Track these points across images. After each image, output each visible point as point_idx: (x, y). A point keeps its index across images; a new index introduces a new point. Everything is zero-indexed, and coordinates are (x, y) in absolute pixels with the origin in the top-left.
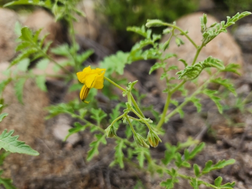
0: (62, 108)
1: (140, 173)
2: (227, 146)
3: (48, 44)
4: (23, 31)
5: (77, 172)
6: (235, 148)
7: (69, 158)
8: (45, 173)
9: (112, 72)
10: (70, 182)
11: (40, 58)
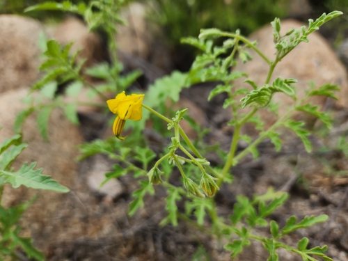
0: (99, 147)
1: (203, 236)
2: (324, 202)
3: (81, 62)
4: (50, 44)
5: (118, 235)
6: (336, 206)
7: (107, 216)
8: (75, 235)
9: (164, 99)
10: (108, 247)
11: (71, 81)
